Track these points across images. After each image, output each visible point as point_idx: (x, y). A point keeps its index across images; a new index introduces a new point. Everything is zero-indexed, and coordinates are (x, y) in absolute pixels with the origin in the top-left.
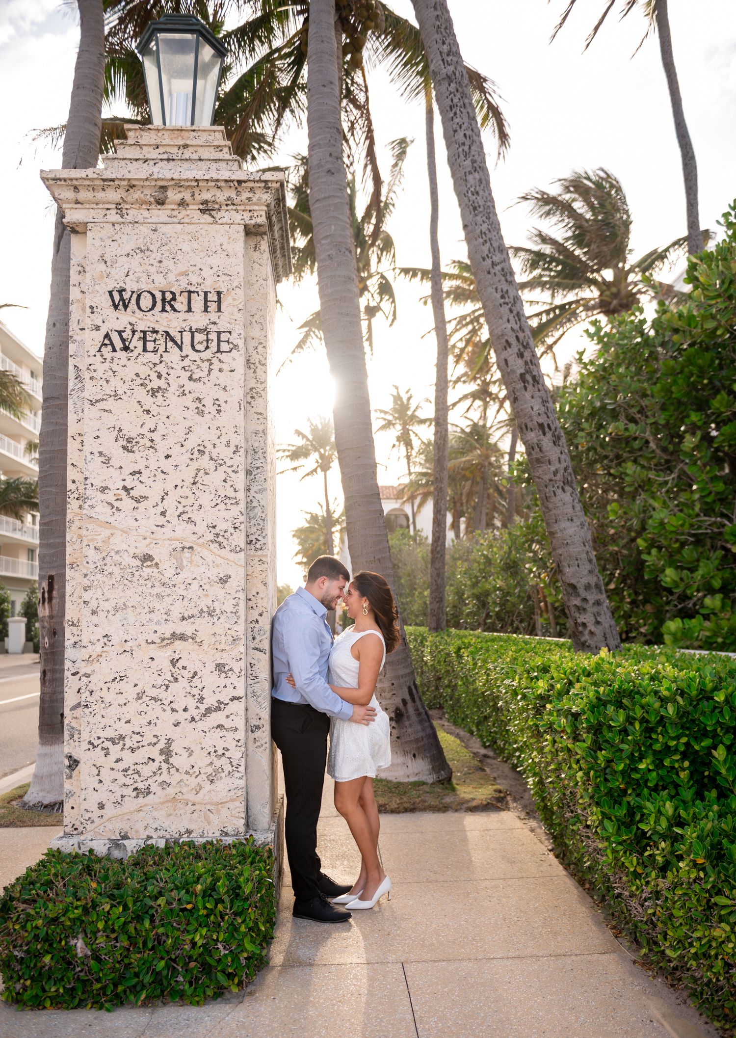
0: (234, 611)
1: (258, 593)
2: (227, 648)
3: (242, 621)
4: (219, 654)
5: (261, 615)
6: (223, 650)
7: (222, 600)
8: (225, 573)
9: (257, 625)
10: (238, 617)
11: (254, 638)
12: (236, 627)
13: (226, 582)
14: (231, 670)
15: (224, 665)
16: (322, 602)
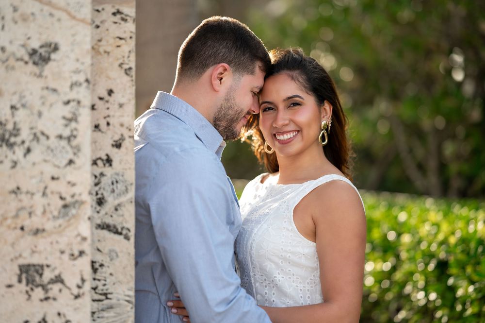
0: (66, 133)
1: (110, 92)
2: (49, 226)
3: (84, 160)
4: (28, 241)
5: (118, 145)
6: (37, 232)
7: (37, 105)
8: (45, 38)
9: (108, 171)
10: (77, 150)
11: (100, 202)
12: (71, 174)
13: (46, 60)
14: (58, 280)
15: (39, 269)
16: (216, 123)
